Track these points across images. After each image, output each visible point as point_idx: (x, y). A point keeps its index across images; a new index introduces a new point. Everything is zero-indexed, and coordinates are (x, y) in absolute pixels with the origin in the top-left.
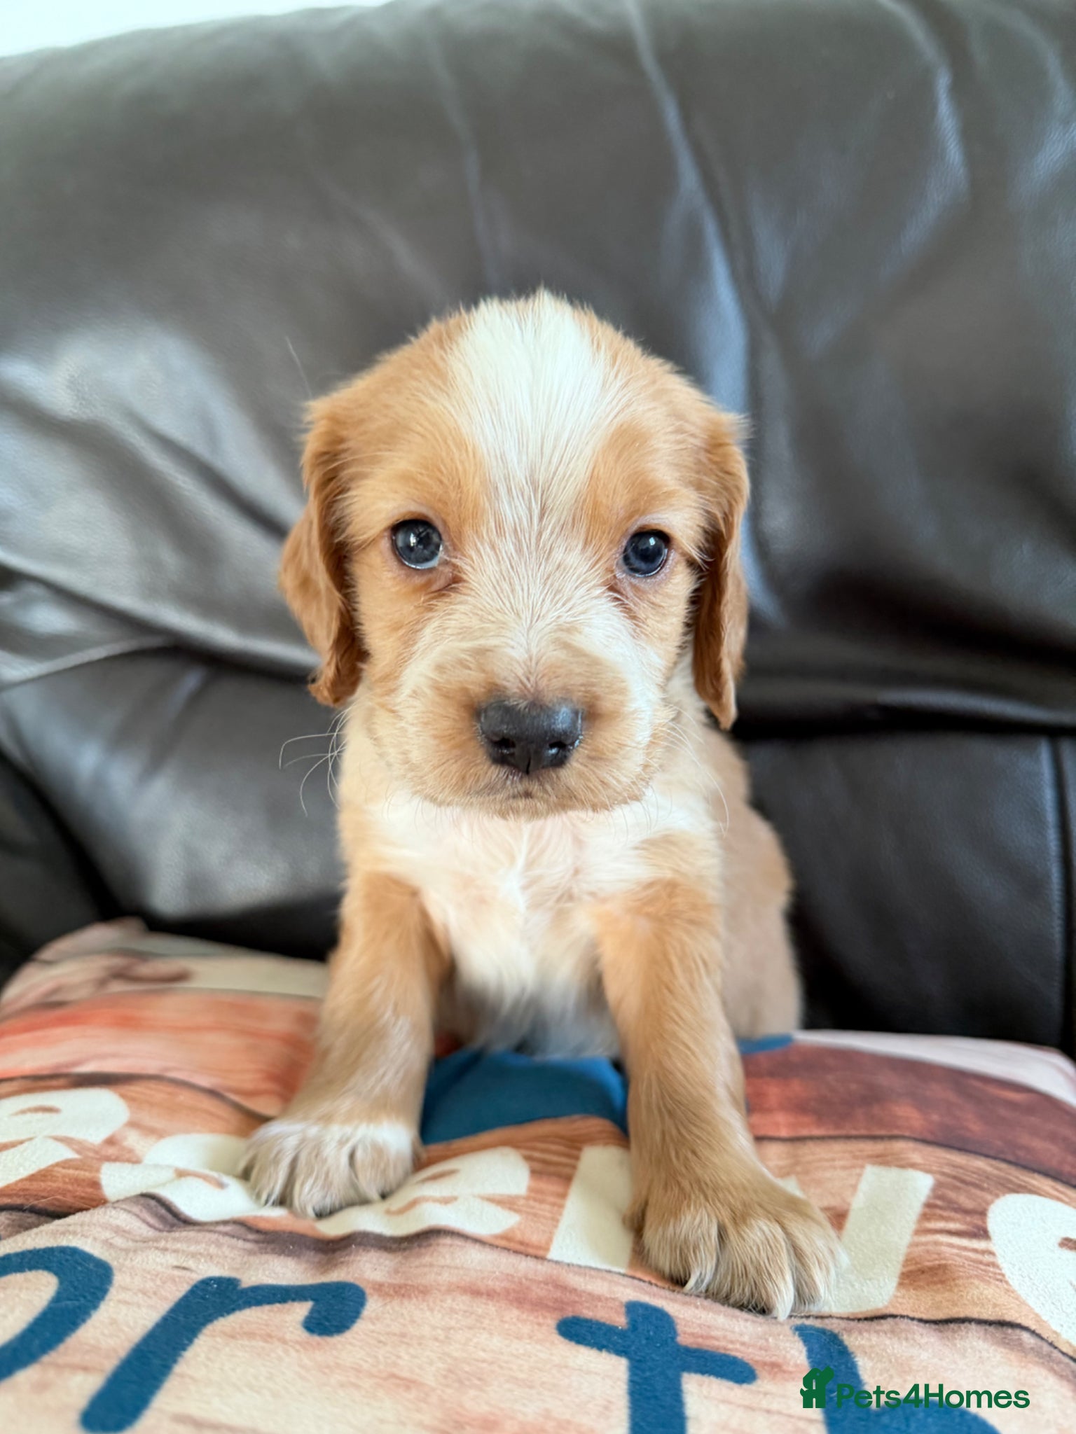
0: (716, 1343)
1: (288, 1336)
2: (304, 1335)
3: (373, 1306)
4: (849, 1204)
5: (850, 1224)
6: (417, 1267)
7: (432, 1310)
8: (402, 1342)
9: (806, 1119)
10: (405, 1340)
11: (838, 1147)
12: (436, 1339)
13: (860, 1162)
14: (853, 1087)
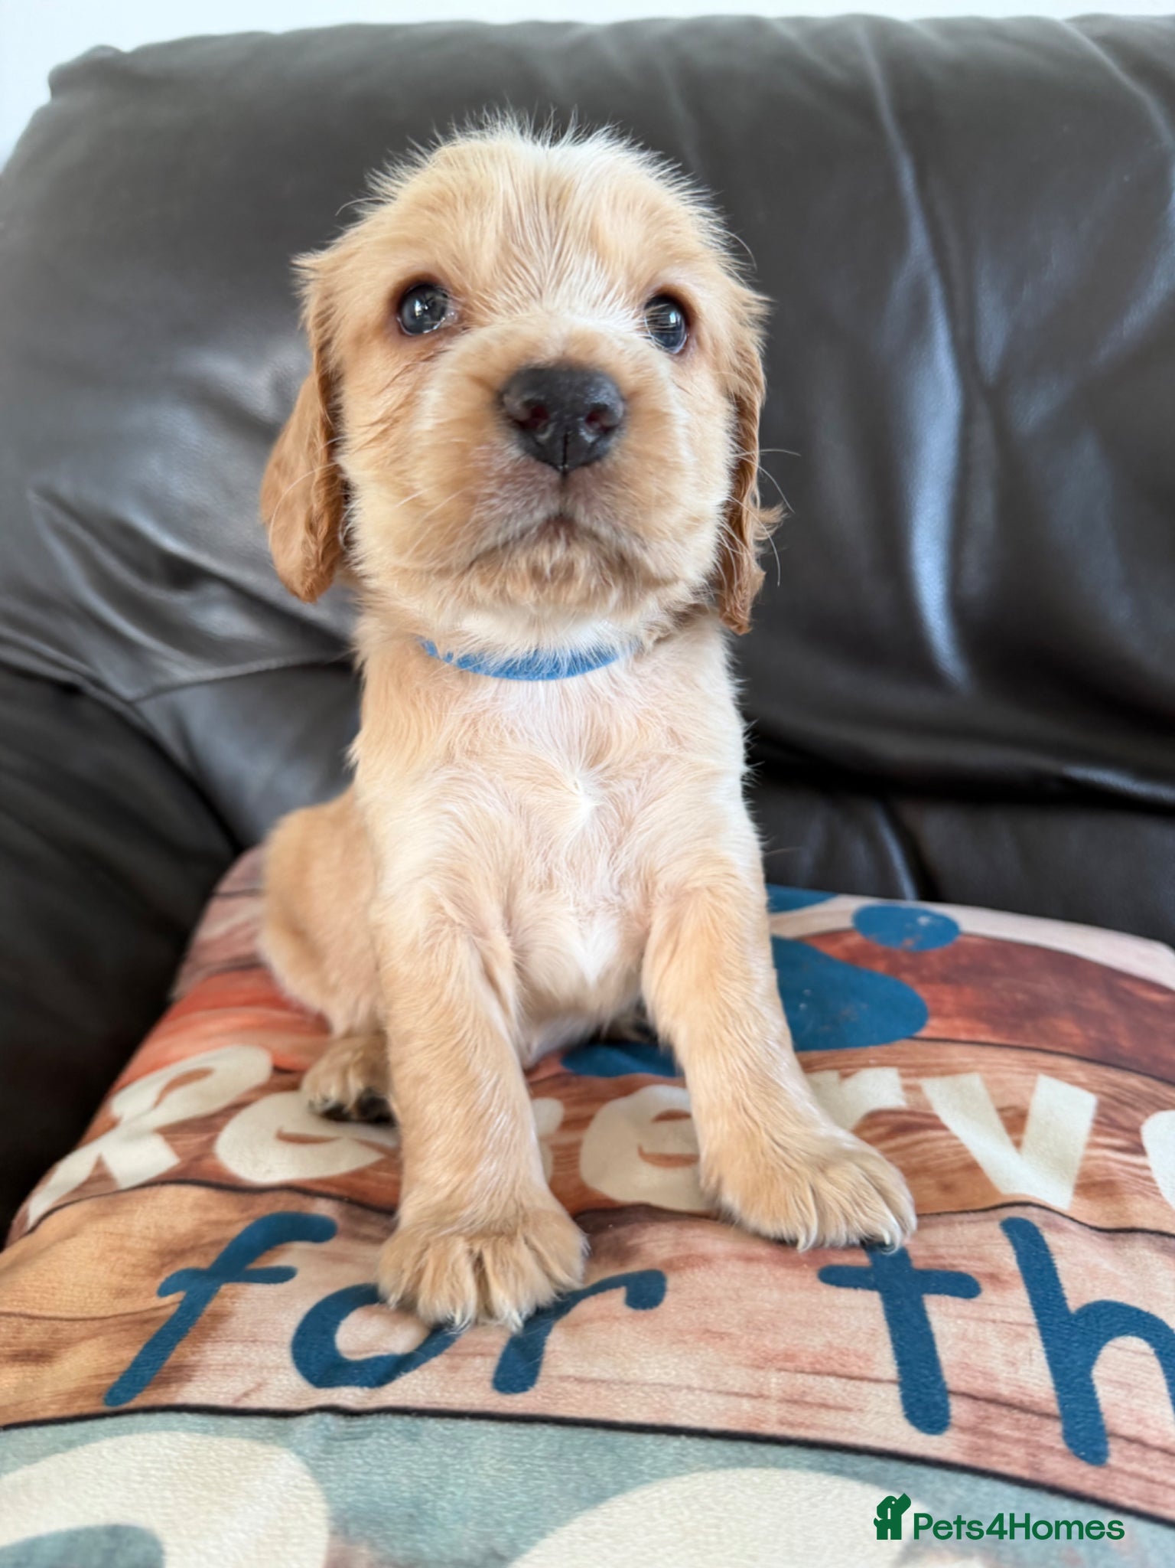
0: (942, 1262)
1: (618, 1314)
2: (630, 1311)
3: (672, 1281)
4: (1028, 1104)
5: (1032, 1127)
6: (693, 1237)
7: (718, 1275)
8: (706, 1305)
9: (982, 1026)
10: (707, 1302)
11: (1014, 1056)
12: (730, 1299)
13: (1033, 1070)
14: (1020, 997)
